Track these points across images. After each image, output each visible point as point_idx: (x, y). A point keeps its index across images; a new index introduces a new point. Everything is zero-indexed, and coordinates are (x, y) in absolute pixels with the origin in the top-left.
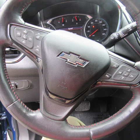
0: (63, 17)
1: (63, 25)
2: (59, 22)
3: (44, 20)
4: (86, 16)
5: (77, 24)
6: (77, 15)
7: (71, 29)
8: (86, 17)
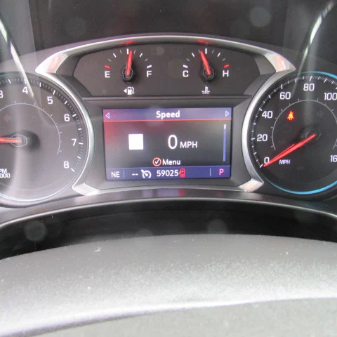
0: (132, 45)
1: (130, 91)
2: (107, 74)
3: (37, 50)
4: (261, 56)
5: (206, 91)
6: (211, 46)
7: (168, 115)
8: (258, 61)
